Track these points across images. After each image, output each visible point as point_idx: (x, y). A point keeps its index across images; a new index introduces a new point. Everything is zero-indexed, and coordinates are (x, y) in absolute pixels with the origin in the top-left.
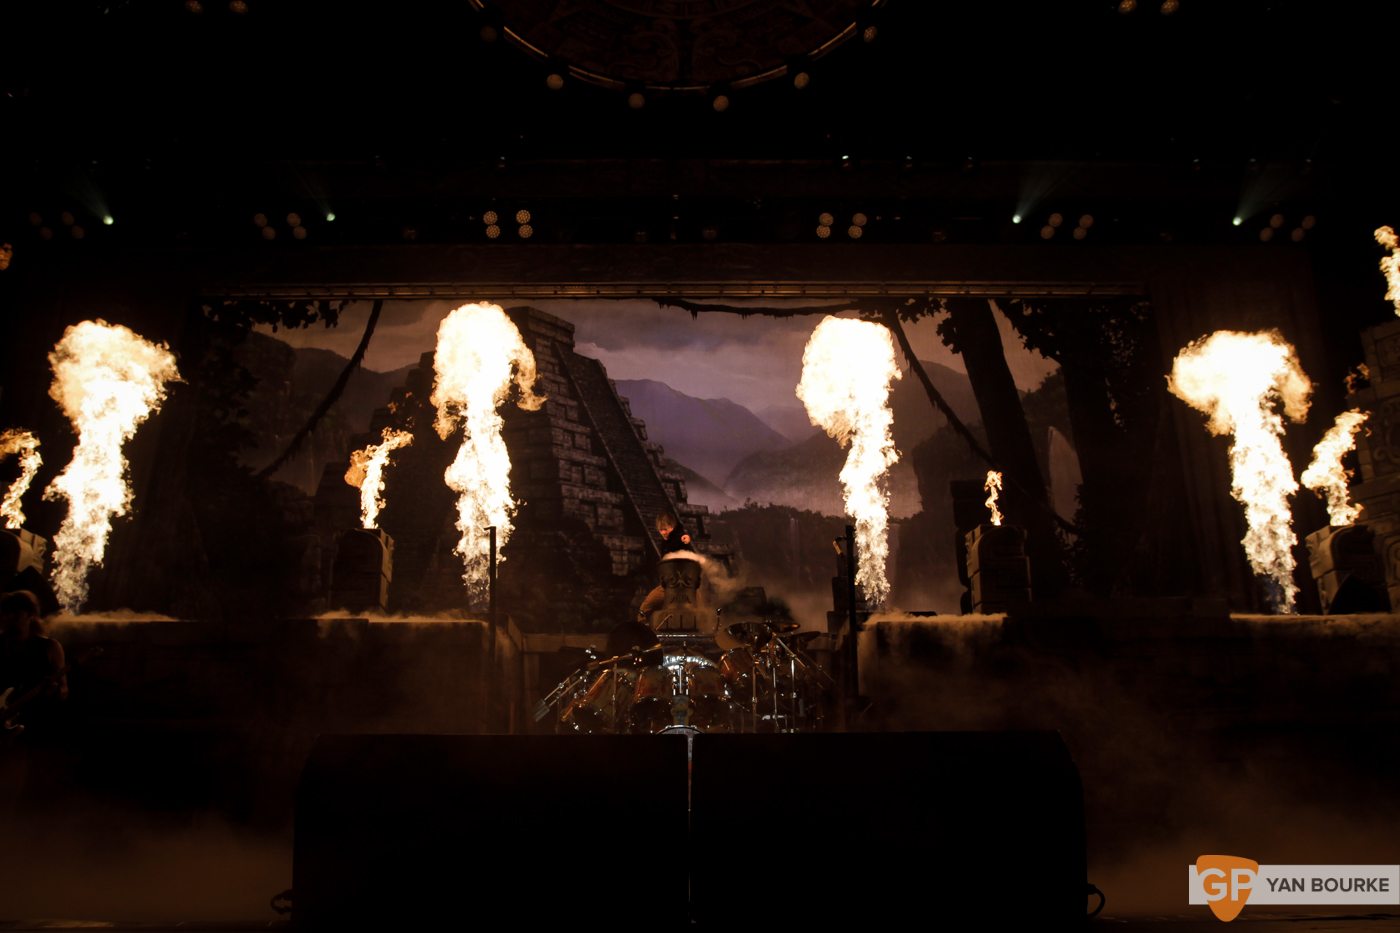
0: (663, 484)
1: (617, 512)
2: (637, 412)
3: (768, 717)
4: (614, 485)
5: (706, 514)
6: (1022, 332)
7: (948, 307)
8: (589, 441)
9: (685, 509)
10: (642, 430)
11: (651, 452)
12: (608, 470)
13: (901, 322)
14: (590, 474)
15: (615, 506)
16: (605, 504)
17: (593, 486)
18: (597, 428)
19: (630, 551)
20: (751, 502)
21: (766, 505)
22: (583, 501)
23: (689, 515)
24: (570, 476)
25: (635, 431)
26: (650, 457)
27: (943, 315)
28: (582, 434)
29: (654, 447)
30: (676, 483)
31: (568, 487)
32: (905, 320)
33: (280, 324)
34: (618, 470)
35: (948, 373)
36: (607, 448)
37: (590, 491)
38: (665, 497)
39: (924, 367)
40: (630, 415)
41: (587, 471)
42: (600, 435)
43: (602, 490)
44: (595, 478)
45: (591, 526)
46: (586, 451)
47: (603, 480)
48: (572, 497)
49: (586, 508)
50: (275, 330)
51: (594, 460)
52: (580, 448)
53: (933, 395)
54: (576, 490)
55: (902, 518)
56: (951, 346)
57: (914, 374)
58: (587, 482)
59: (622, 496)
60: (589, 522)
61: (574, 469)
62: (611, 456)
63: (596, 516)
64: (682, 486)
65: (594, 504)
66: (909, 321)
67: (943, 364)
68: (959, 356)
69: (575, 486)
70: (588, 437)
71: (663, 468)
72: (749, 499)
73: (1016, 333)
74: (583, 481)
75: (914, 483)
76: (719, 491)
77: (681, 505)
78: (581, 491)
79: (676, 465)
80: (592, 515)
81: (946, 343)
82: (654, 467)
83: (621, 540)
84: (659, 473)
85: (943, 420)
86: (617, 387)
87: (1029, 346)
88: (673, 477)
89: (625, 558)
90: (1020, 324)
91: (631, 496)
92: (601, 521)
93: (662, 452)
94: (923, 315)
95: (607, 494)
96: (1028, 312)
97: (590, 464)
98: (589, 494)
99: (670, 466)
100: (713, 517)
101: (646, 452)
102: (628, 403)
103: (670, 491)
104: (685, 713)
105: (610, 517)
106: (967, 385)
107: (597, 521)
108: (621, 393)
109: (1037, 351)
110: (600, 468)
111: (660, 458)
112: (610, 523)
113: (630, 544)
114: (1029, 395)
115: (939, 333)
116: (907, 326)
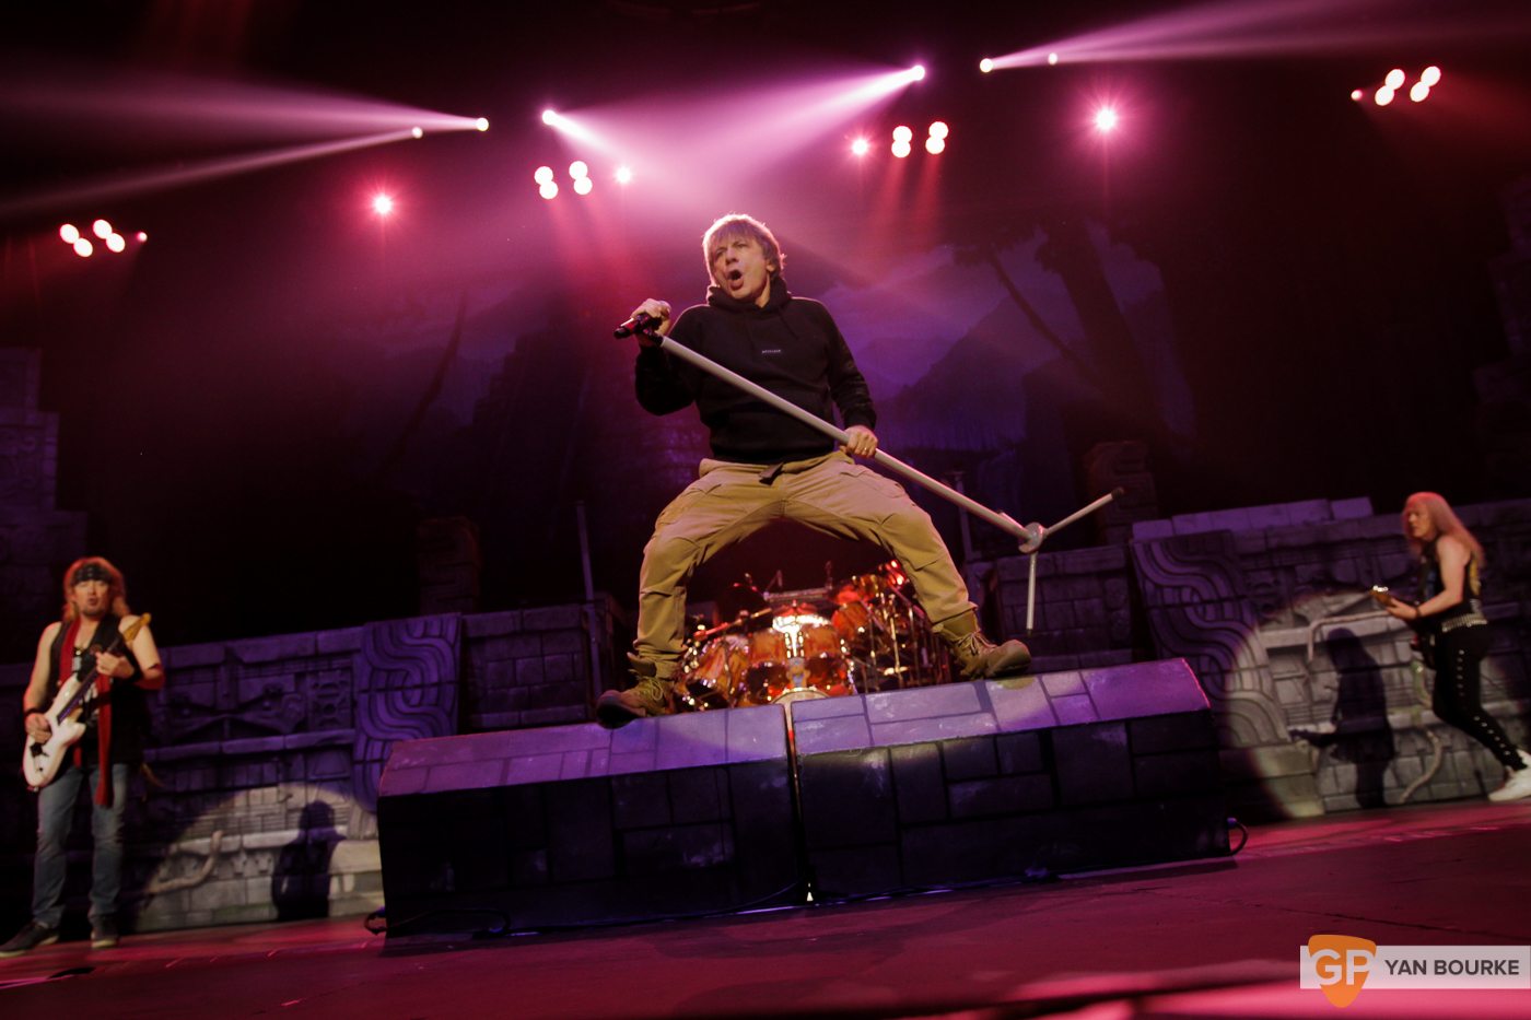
3: (890, 671)
104: (802, 675)
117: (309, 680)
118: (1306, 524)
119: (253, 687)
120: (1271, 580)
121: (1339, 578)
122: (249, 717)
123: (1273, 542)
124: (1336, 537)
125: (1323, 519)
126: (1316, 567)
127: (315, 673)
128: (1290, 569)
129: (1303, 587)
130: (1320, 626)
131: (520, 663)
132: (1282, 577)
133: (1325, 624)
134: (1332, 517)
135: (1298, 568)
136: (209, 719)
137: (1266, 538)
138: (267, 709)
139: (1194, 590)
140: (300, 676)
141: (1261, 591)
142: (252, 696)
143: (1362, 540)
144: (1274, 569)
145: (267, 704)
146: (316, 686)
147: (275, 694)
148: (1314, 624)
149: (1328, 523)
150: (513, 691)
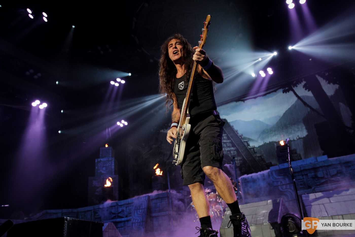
0: (244, 143)
1: (235, 152)
2: (236, 128)
4: (234, 146)
5: (255, 147)
6: (326, 80)
7: (305, 80)
8: (226, 137)
9: (250, 147)
10: (237, 132)
11: (240, 136)
12: (231, 142)
13: (293, 88)
14: (228, 144)
15: (234, 150)
16: (232, 150)
17: (229, 147)
18: (228, 134)
19: (240, 160)
20: (265, 142)
21: (268, 142)
22: (228, 151)
23: (251, 148)
24: (224, 146)
25: (236, 132)
26: (240, 137)
27: (304, 83)
28: (225, 136)
29: (241, 135)
30: (247, 142)
31: (224, 149)
32: (294, 87)
33: (165, 129)
34: (234, 142)
35: (308, 97)
36: (231, 138)
37: (229, 148)
38: (245, 146)
39: (301, 97)
40: (234, 129)
41: (227, 144)
42: (229, 135)
43: (231, 147)
44: (229, 145)
45: (230, 156)
46: (226, 139)
47: (231, 145)
48: (225, 151)
49: (228, 152)
50: (164, 131)
51: (228, 141)
52: (225, 139)
53: (305, 104)
54: (226, 149)
55: (303, 137)
56: (307, 90)
57: (299, 100)
58: (228, 146)
59: (235, 148)
60: (230, 155)
61: (225, 144)
62: (232, 139)
63: (231, 154)
64: (248, 142)
65: (230, 151)
66: (295, 87)
67: (306, 95)
68: (310, 92)
69: (225, 148)
70: (226, 136)
71: (243, 139)
72: (264, 142)
73: (325, 81)
74: (227, 147)
75: (304, 127)
76: (257, 141)
77: (249, 147)
78: (227, 149)
79: (246, 138)
80: (230, 153)
81: (306, 89)
82: (241, 139)
83: (237, 158)
84: (243, 141)
85: (309, 109)
86: (230, 123)
87: (329, 83)
88: (246, 141)
89: (239, 162)
90: (326, 78)
91: (237, 147)
92: (232, 154)
93: (242, 135)
94: (299, 84)
95: (232, 148)
96: (327, 74)
97: (228, 142)
98: (228, 149)
99: (245, 138)
100: (256, 148)
101: (239, 136)
102: (233, 126)
103: (246, 144)
105: (234, 153)
106: (314, 99)
107: (231, 155)
108: (231, 124)
109: (331, 84)
110: (230, 143)
111: (242, 137)
112: (234, 154)
113: (239, 158)
114: (332, 96)
115: (303, 87)
116: (295, 89)
117: (128, 208)
118: (310, 163)
119: (120, 210)
120: (302, 178)
121: (319, 176)
122: (119, 215)
123: (302, 169)
124: (318, 166)
125: (315, 162)
126: (313, 174)
127: (128, 207)
128: (307, 175)
129: (310, 179)
130: (315, 188)
131: (158, 204)
132: (304, 177)
133: (316, 188)
134: (317, 161)
135: (308, 174)
136: (114, 215)
137: (300, 168)
138: (122, 213)
139: (281, 182)
140: (126, 207)
141: (299, 181)
142: (120, 211)
143: (325, 166)
144: (302, 175)
145: (122, 212)
146: (128, 209)
147: (123, 211)
148: (313, 188)
149: (316, 163)
150: (157, 209)
